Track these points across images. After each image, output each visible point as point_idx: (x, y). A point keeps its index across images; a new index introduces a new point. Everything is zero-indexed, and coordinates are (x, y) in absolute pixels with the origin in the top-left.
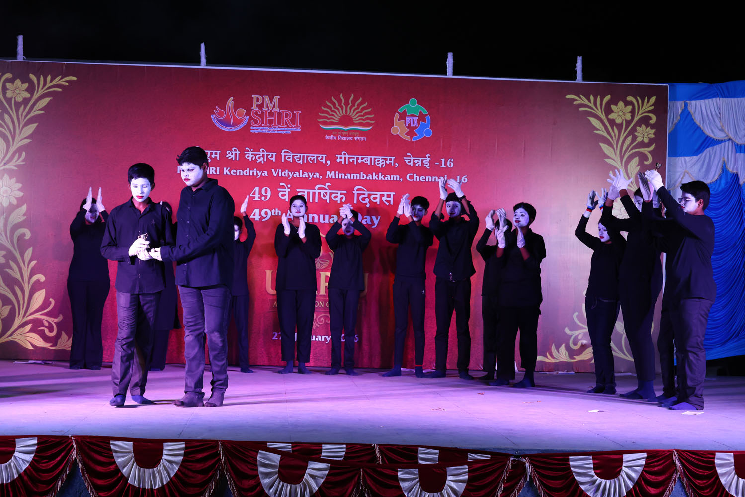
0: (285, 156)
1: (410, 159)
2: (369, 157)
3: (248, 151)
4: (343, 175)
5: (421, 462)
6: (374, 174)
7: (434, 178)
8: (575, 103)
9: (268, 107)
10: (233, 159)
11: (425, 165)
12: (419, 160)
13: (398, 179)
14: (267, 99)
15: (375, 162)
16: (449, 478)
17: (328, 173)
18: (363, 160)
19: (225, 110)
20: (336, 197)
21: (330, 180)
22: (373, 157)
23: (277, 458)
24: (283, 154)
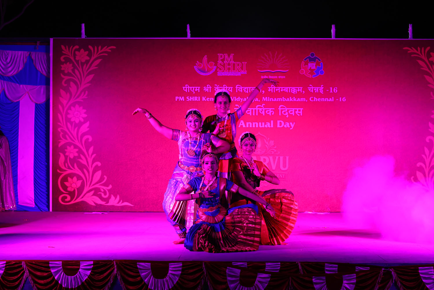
0: (238, 89)
1: (312, 88)
2: (287, 88)
3: (216, 86)
4: (272, 99)
5: (326, 272)
6: (290, 98)
7: (326, 99)
8: (409, 52)
9: (227, 60)
10: (208, 91)
11: (320, 92)
12: (317, 88)
13: (305, 100)
14: (226, 55)
15: (291, 91)
16: (345, 282)
17: (263, 98)
18: (284, 90)
19: (202, 63)
20: (268, 112)
21: (265, 102)
22: (290, 88)
23: (238, 271)
24: (237, 88)
